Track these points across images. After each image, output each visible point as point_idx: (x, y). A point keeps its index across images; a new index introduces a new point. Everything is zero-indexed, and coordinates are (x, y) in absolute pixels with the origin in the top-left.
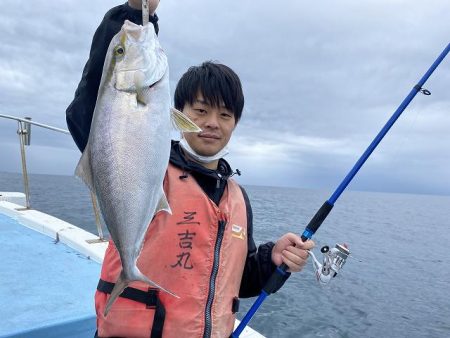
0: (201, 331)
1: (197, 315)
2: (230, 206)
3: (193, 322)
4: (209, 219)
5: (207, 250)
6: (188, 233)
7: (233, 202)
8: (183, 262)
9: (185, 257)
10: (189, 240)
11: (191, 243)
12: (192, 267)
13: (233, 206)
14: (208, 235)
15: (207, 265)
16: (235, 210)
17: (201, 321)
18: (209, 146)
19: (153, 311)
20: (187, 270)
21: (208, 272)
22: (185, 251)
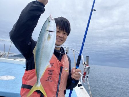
2: (64, 62)
4: (57, 66)
5: (57, 75)
6: (51, 70)
7: (65, 61)
8: (49, 79)
10: (51, 72)
11: (52, 73)
12: (52, 81)
13: (65, 62)
14: (57, 71)
15: (57, 80)
16: (66, 63)
19: (40, 95)
20: (50, 82)
21: (57, 82)
22: (50, 76)
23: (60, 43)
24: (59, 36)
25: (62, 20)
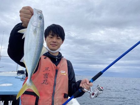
0: (51, 103)
1: (49, 98)
3: (48, 100)
4: (53, 69)
5: (52, 78)
6: (46, 74)
8: (45, 82)
9: (46, 81)
11: (47, 77)
12: (48, 84)
14: (53, 74)
15: (52, 83)
17: (51, 100)
18: (54, 47)
20: (46, 85)
21: (53, 85)
22: (46, 79)
23: (55, 48)
24: (53, 41)
25: (52, 28)
